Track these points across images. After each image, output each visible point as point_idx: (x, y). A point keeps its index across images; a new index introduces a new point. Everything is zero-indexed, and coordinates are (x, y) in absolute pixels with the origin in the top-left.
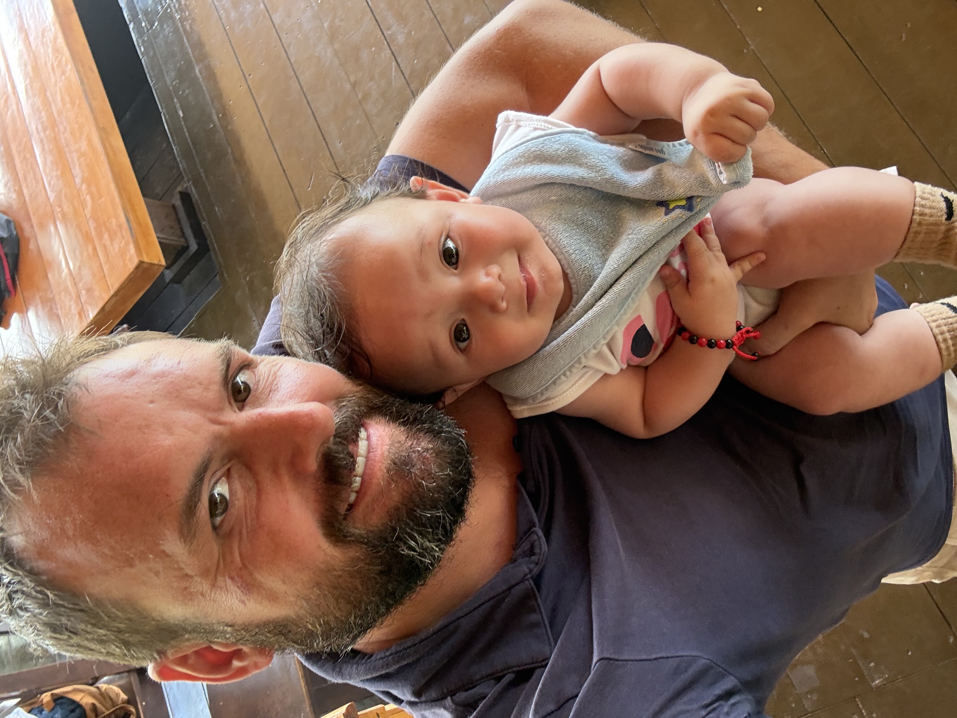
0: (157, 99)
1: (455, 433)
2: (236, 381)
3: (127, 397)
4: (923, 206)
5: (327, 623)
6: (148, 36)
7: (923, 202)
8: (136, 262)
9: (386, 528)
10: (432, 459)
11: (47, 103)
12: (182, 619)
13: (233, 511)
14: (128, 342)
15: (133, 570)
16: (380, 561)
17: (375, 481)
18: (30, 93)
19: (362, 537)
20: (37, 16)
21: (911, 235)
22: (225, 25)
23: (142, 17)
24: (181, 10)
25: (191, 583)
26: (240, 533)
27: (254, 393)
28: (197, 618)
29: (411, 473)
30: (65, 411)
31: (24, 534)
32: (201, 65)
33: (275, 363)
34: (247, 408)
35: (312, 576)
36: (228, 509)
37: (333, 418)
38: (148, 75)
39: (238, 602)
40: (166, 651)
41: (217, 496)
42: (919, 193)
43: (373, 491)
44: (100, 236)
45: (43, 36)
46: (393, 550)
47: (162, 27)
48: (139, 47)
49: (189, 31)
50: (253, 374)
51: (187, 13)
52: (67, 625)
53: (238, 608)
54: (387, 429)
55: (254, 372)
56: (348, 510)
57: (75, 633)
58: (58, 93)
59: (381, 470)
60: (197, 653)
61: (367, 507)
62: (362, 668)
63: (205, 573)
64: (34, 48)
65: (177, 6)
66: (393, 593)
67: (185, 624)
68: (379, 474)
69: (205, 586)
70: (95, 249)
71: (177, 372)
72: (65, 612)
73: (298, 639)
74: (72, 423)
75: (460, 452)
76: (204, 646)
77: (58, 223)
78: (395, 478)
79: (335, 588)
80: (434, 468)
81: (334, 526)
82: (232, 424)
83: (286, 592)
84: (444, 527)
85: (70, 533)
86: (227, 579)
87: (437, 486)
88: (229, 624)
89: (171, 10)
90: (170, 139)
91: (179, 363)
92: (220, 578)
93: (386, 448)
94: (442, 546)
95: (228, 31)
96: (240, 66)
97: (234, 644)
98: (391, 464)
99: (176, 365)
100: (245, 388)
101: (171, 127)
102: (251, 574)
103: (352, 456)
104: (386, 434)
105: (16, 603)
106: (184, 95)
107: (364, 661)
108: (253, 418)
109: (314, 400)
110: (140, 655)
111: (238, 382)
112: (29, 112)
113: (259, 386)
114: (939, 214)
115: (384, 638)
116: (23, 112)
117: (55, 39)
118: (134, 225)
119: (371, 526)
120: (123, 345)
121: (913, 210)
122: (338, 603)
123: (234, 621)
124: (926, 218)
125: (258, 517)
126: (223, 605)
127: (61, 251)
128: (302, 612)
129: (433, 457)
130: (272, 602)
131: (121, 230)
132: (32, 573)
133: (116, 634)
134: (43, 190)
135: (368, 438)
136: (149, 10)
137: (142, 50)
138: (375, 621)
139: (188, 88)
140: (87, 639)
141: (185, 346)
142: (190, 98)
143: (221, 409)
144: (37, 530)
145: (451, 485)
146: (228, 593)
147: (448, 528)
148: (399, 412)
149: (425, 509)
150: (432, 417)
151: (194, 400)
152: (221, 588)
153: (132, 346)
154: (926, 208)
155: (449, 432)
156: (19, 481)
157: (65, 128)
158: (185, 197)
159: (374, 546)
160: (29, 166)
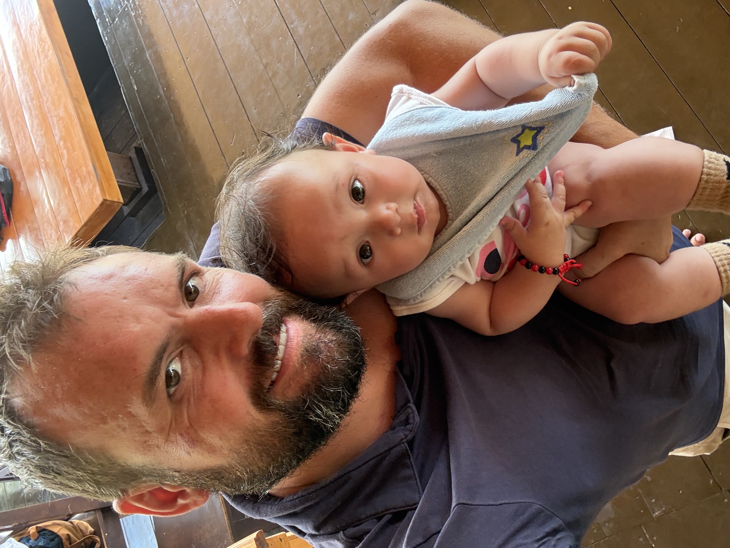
0: (117, 77)
1: (353, 329)
2: (188, 285)
3: (106, 294)
4: (709, 168)
5: (252, 471)
6: (111, 29)
7: (710, 165)
8: (101, 200)
9: (300, 400)
10: (336, 348)
11: (33, 80)
12: (141, 465)
13: (184, 384)
14: (107, 253)
15: (106, 427)
16: (293, 425)
17: (291, 364)
18: (21, 72)
19: (281, 406)
20: (27, 15)
21: (700, 191)
22: (169, 21)
23: (106, 14)
24: (135, 9)
25: (150, 437)
26: (189, 400)
27: (202, 294)
28: (153, 465)
29: (319, 358)
30: (59, 303)
31: (23, 396)
32: (150, 51)
33: (217, 272)
34: (196, 306)
35: (242, 434)
36: (180, 382)
37: (261, 315)
38: (110, 59)
39: (185, 454)
40: (128, 490)
41: (172, 371)
42: (707, 158)
43: (289, 372)
44: (74, 180)
45: (31, 29)
46: (304, 416)
47: (121, 21)
48: (104, 37)
49: (142, 24)
50: (201, 280)
51: (140, 11)
52: (52, 467)
53: (184, 458)
54: (301, 325)
55: (201, 279)
56: (271, 385)
57: (59, 474)
58: (42, 72)
59: (296, 356)
60: (150, 492)
61: (285, 383)
62: (275, 508)
63: (161, 430)
64: (24, 38)
65: (132, 6)
66: (303, 450)
67: (144, 470)
68: (295, 358)
69: (159, 440)
70: (70, 190)
71: (144, 276)
72: (53, 457)
73: (229, 484)
74: (64, 313)
75: (357, 344)
76: (157, 487)
77: (42, 170)
78: (307, 362)
79: (259, 444)
80: (337, 355)
81: (260, 397)
82: (185, 317)
83: (222, 447)
84: (343, 400)
85: (60, 396)
86: (178, 435)
87: (339, 369)
88: (177, 470)
89: (128, 9)
90: (128, 108)
91: (146, 269)
92: (171, 434)
93: (300, 339)
94: (341, 415)
95: (171, 25)
96: (180, 52)
97: (179, 486)
98: (304, 351)
99: (144, 271)
100: (195, 290)
101: (128, 98)
102: (196, 431)
103: (275, 344)
104: (301, 328)
105: (15, 450)
106: (138, 74)
107: (276, 503)
108: (201, 313)
109: (247, 301)
110: (108, 493)
111: (189, 286)
112: (20, 86)
113: (206, 289)
114: (722, 174)
115: (292, 485)
116: (15, 86)
117: (40, 31)
118: (100, 172)
119: (288, 398)
120: (103, 255)
121: (702, 171)
122: (261, 456)
123: (181, 468)
124: (712, 177)
125: (203, 389)
126: (173, 456)
127: (44, 192)
128: (234, 462)
129: (336, 347)
130: (211, 454)
131: (90, 177)
132: (30, 427)
133: (90, 475)
134: (30, 146)
135: (287, 331)
136: (112, 9)
137: (106, 39)
138: (288, 471)
139: (141, 69)
140: (68, 479)
141: (151, 258)
142: (142, 76)
143: (176, 306)
144: (34, 394)
145: (349, 369)
146: (178, 446)
147: (346, 401)
148: (311, 312)
149: (329, 386)
150: (335, 317)
151: (157, 298)
152: (172, 442)
153: (109, 256)
154: (712, 169)
155: (349, 329)
156: (22, 356)
157: (47, 99)
158: (139, 151)
159: (290, 414)
160: (20, 128)
